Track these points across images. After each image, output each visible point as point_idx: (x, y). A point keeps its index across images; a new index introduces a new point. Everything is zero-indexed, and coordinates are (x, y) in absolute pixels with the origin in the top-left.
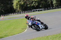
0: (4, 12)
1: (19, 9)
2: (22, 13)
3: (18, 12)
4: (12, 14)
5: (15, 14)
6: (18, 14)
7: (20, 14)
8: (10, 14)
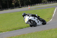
0: (31, 2)
3: (44, 3)
4: (39, 4)
5: (41, 4)
6: (44, 4)
7: (46, 4)
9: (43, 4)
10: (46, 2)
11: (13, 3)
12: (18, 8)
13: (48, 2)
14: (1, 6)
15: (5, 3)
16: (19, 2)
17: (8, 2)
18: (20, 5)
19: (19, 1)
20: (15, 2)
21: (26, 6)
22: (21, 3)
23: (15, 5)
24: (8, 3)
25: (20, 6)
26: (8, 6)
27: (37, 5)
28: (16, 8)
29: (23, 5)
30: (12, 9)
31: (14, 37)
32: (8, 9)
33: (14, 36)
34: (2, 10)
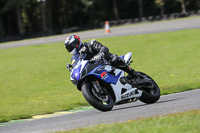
12: (175, 17)
14: (116, 10)
18: (183, 6)
22: (185, 2)
25: (184, 12)
26: (141, 11)
28: (168, 17)
30: (153, 20)
31: (161, 118)
32: (140, 21)
33: (158, 117)
34: (119, 24)
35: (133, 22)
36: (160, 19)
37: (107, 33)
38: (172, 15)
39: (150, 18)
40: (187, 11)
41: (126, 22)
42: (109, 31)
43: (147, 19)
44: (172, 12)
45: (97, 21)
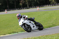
0: (39, 3)
1: (54, 1)
2: (57, 5)
3: (53, 4)
4: (47, 6)
5: (50, 6)
6: (53, 6)
7: (55, 5)
8: (45, 6)
9: (51, 5)
10: (55, 4)
11: (20, 4)
12: (25, 9)
13: (57, 4)
14: (8, 6)
15: (12, 3)
16: (27, 3)
17: (15, 2)
18: (28, 5)
19: (26, 1)
20: (23, 2)
21: (34, 7)
22: (28, 4)
23: (23, 5)
24: (15, 4)
25: (28, 7)
26: (15, 6)
27: (46, 6)
28: (23, 9)
29: (31, 6)
30: (19, 9)
32: (15, 9)
34: (9, 10)
35: (13, 10)
36: (21, 9)
37: (6, 13)
38: (25, 8)
39: (18, 9)
40: (29, 7)
41: (11, 10)
42: (7, 12)
43: (17, 9)
44: (24, 7)
45: (2, 9)
